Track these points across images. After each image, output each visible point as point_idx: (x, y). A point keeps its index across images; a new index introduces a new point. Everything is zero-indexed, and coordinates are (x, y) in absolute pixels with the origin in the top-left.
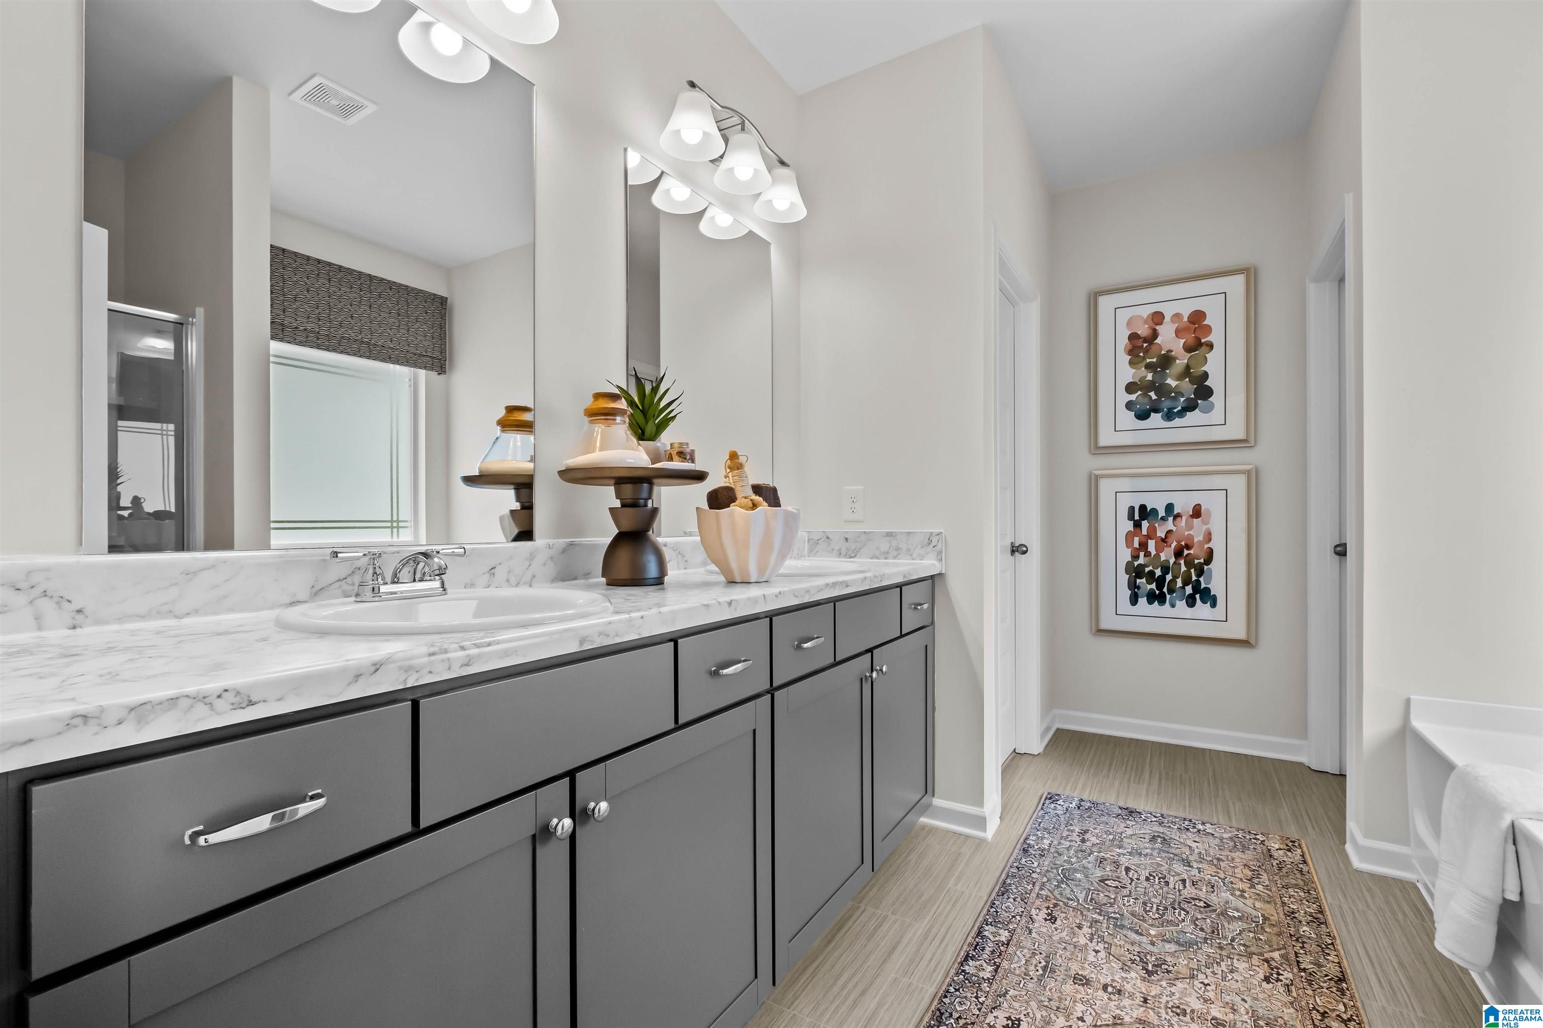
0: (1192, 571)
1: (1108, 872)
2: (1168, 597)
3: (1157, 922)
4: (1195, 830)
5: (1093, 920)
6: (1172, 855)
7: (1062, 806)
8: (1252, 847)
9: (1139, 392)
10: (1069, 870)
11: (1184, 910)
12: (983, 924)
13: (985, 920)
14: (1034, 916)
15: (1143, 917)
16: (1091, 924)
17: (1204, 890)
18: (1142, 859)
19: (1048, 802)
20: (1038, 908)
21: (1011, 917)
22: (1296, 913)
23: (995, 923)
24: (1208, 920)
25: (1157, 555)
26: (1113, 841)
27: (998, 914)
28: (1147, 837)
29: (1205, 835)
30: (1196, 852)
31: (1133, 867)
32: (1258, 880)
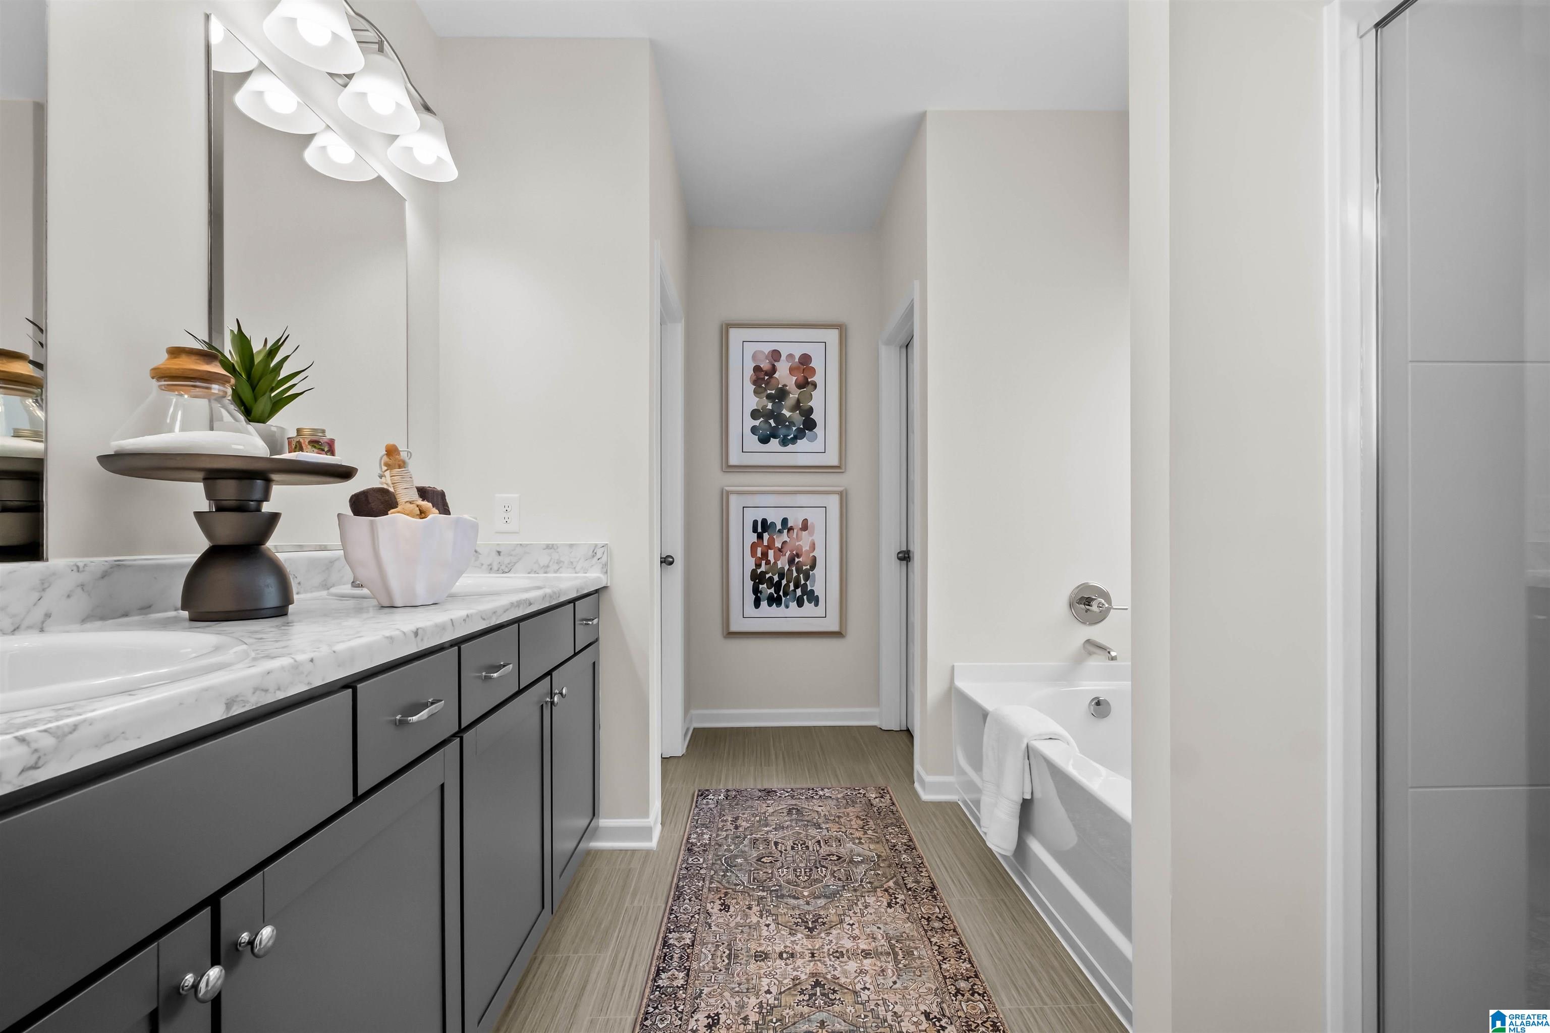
0: (801, 576)
1: (761, 850)
2: (783, 599)
3: (807, 884)
4: (818, 797)
5: (759, 898)
6: (806, 822)
7: (713, 799)
8: (858, 801)
9: (762, 419)
10: (730, 858)
11: (824, 867)
12: (666, 933)
13: (667, 929)
14: (711, 910)
15: (796, 882)
16: (758, 902)
17: (834, 846)
18: (785, 831)
19: (700, 799)
20: (712, 902)
21: (690, 918)
22: (896, 846)
23: (677, 929)
24: (842, 870)
25: (775, 563)
26: (759, 821)
27: (679, 918)
28: (785, 811)
29: (825, 799)
30: (822, 815)
31: (780, 841)
32: (868, 826)
